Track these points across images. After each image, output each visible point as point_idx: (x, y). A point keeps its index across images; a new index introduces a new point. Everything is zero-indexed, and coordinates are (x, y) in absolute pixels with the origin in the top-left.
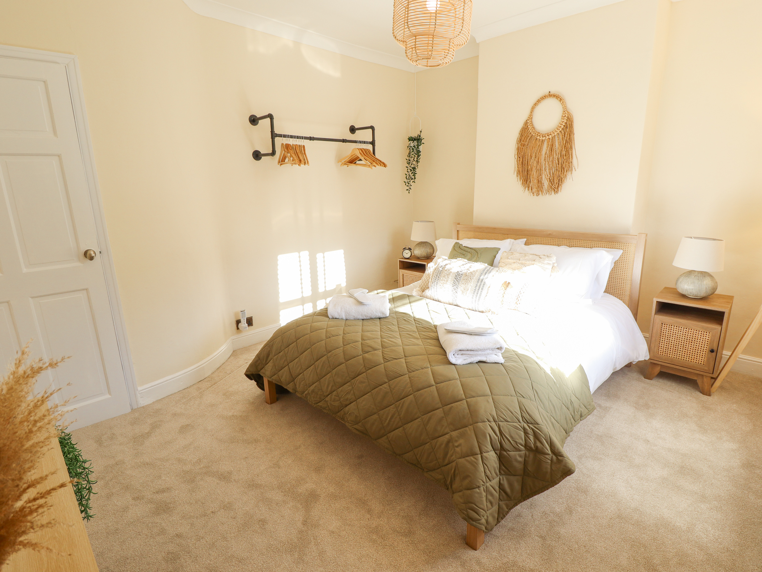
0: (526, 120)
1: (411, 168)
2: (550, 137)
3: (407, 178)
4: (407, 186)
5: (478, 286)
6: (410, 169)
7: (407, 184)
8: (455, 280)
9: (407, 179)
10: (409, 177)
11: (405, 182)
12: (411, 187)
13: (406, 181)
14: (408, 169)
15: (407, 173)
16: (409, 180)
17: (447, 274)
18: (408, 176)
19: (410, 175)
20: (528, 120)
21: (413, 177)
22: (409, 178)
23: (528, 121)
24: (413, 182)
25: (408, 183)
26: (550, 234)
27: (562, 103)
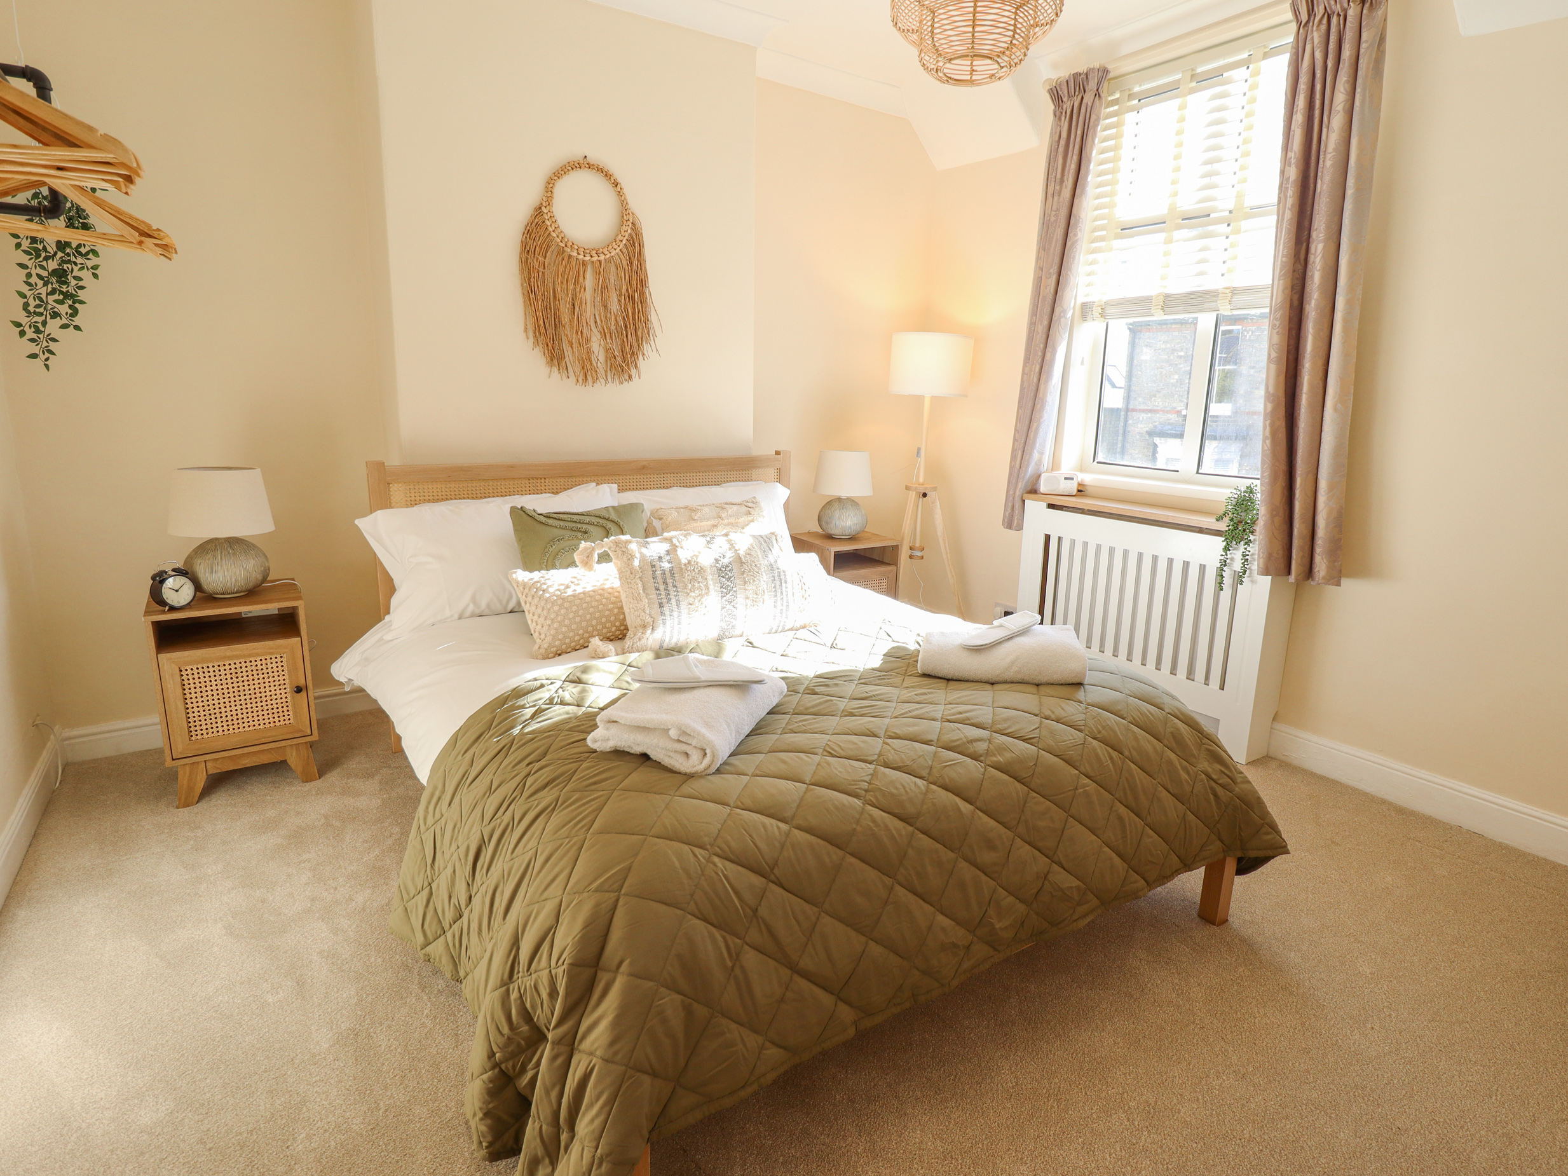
0: (537, 204)
1: (44, 274)
2: (600, 258)
3: (31, 309)
4: (32, 340)
5: (776, 578)
6: (40, 277)
7: (30, 334)
8: (724, 580)
9: (28, 312)
10: (37, 306)
11: (18, 325)
12: (53, 346)
13: (24, 320)
14: (29, 275)
15: (25, 289)
16: (40, 319)
17: (697, 571)
18: (32, 303)
19: (41, 300)
20: (543, 208)
21: (64, 309)
22: (41, 310)
23: (545, 210)
24: (64, 326)
25: (37, 331)
26: (644, 467)
27: (619, 190)
